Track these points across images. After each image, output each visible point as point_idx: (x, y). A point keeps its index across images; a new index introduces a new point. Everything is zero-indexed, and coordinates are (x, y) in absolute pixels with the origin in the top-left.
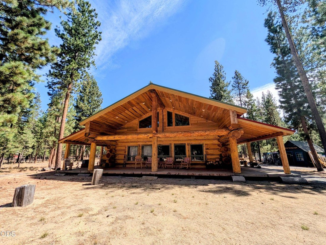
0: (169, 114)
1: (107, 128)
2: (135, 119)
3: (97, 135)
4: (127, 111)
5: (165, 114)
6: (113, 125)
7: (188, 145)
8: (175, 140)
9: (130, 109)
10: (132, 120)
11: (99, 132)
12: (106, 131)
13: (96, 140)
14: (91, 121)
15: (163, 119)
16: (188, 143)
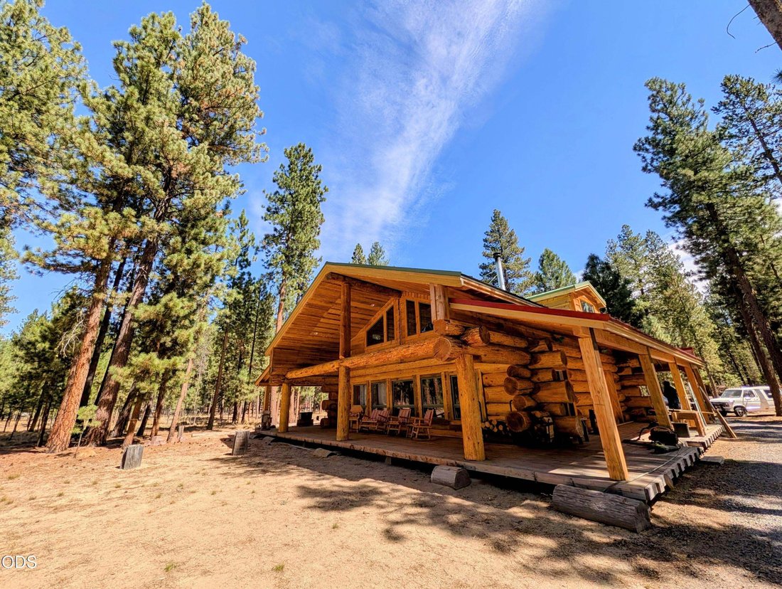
0: (410, 305)
1: (312, 353)
2: (361, 328)
3: (291, 369)
4: (322, 320)
5: (404, 307)
6: (324, 347)
7: (446, 377)
8: (422, 365)
9: (325, 315)
10: (358, 332)
11: (294, 364)
12: (311, 360)
13: (288, 379)
14: (275, 348)
15: (400, 320)
16: (445, 372)
